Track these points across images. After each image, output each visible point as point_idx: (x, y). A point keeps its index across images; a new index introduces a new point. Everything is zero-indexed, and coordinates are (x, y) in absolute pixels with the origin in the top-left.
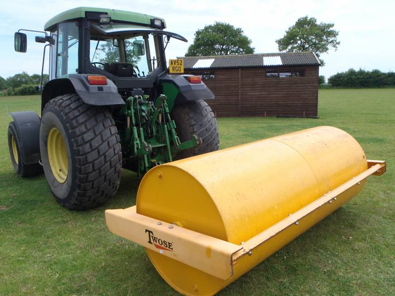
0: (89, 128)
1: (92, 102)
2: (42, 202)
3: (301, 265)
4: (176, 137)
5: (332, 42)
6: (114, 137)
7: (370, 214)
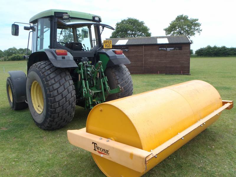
0: (56, 81)
1: (59, 65)
2: (27, 125)
3: (185, 163)
4: (107, 86)
5: (197, 29)
6: (71, 87)
7: (224, 133)
